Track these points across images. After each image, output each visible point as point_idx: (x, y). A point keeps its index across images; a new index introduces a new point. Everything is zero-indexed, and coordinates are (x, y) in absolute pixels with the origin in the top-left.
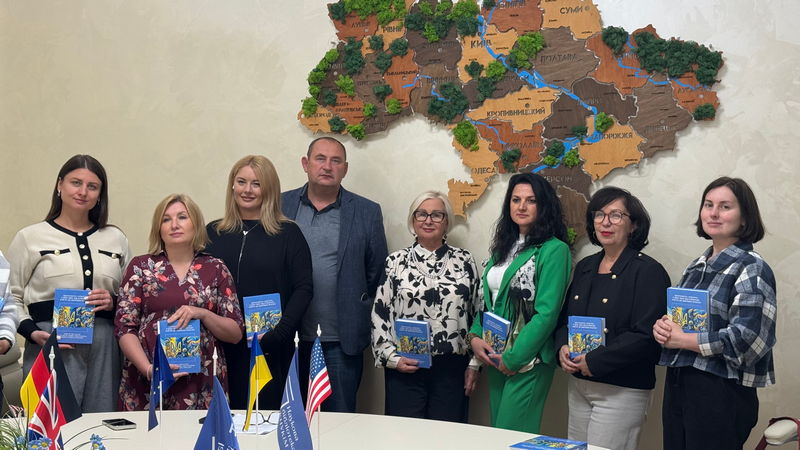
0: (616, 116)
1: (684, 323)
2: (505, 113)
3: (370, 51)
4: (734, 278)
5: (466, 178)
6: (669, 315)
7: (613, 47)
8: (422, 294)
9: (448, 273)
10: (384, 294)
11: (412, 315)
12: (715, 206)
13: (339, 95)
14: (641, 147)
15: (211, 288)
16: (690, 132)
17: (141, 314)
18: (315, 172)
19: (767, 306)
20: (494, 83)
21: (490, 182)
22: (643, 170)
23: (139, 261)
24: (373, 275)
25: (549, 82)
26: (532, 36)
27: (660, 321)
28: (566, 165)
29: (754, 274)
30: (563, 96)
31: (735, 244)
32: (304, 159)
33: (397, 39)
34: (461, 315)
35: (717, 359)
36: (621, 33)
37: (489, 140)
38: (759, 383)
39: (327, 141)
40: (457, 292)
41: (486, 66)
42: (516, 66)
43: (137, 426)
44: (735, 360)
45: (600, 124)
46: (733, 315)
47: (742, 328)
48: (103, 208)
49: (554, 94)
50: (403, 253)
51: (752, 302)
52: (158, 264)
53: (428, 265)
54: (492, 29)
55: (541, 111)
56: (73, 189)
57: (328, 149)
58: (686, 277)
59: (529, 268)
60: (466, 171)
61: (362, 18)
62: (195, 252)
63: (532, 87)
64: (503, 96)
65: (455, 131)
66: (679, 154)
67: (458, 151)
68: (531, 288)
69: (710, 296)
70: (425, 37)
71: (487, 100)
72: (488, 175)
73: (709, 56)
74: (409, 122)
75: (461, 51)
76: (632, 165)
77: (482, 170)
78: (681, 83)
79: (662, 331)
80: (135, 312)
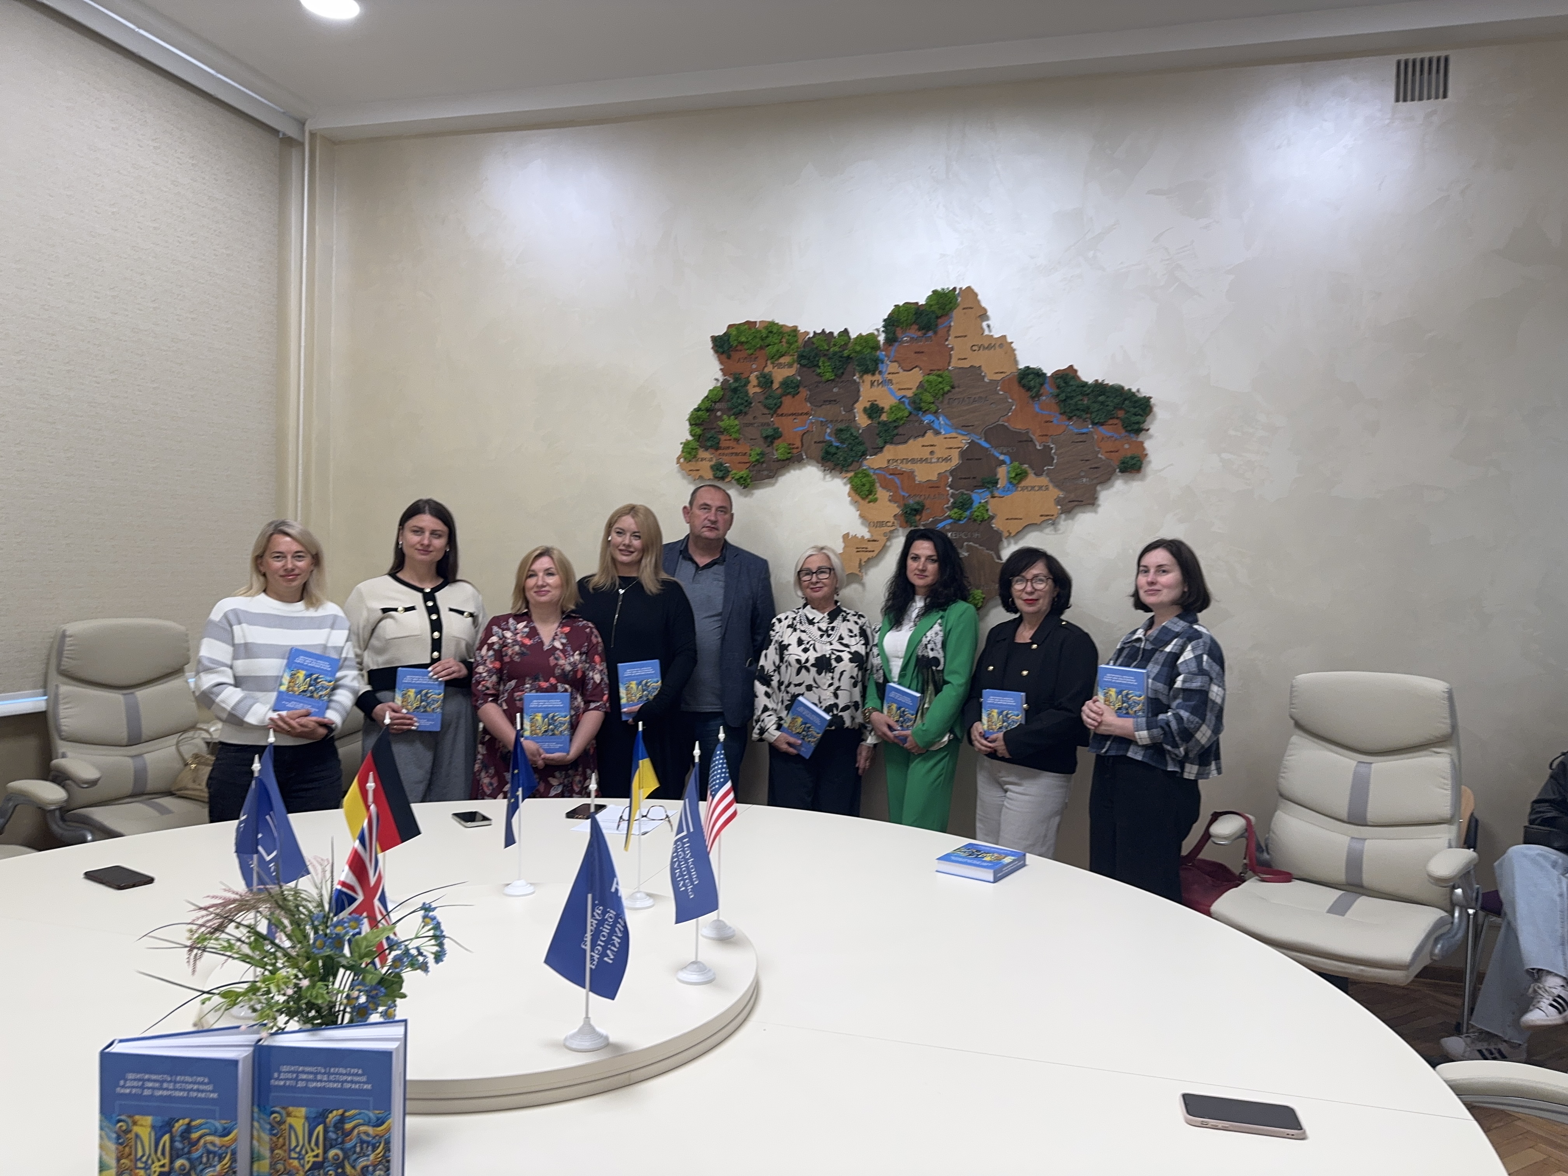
0: (1031, 466)
1: (1117, 706)
2: (907, 461)
3: (758, 390)
4: (1176, 656)
5: (863, 532)
6: (1100, 696)
7: (1029, 389)
8: (812, 661)
9: (841, 638)
10: (768, 659)
11: (800, 685)
12: (1152, 571)
13: (722, 437)
14: (1058, 502)
15: (580, 654)
16: (1112, 486)
17: (500, 680)
18: (698, 523)
19: (1215, 688)
20: (896, 427)
21: (889, 537)
22: (1060, 527)
23: (499, 621)
24: (759, 638)
25: (956, 428)
26: (939, 376)
27: (1089, 703)
28: (975, 520)
29: (1200, 652)
30: (972, 443)
31: (1178, 616)
32: (685, 508)
33: (788, 377)
34: (855, 685)
35: (1155, 749)
36: (1038, 374)
37: (889, 490)
38: (1201, 775)
39: (711, 488)
40: (851, 660)
41: (887, 407)
42: (920, 409)
43: (493, 822)
44: (1176, 751)
45: (1013, 475)
46: (1175, 698)
47: (1185, 714)
48: (451, 559)
49: (963, 441)
50: (792, 615)
51: (1196, 684)
52: (521, 626)
53: (820, 629)
54: (893, 367)
55: (947, 459)
56: (414, 539)
57: (712, 498)
58: (1121, 650)
59: (937, 634)
60: (863, 524)
61: (750, 352)
62: (563, 612)
63: (937, 433)
64: (906, 442)
65: (851, 481)
66: (1101, 510)
67: (854, 502)
68: (940, 655)
69: (1148, 677)
70: (819, 375)
71: (888, 447)
72: (887, 529)
73: (1136, 402)
74: (800, 469)
75: (859, 391)
76: (1048, 521)
77: (881, 524)
78: (1104, 431)
79: (1093, 715)
80: (494, 678)
